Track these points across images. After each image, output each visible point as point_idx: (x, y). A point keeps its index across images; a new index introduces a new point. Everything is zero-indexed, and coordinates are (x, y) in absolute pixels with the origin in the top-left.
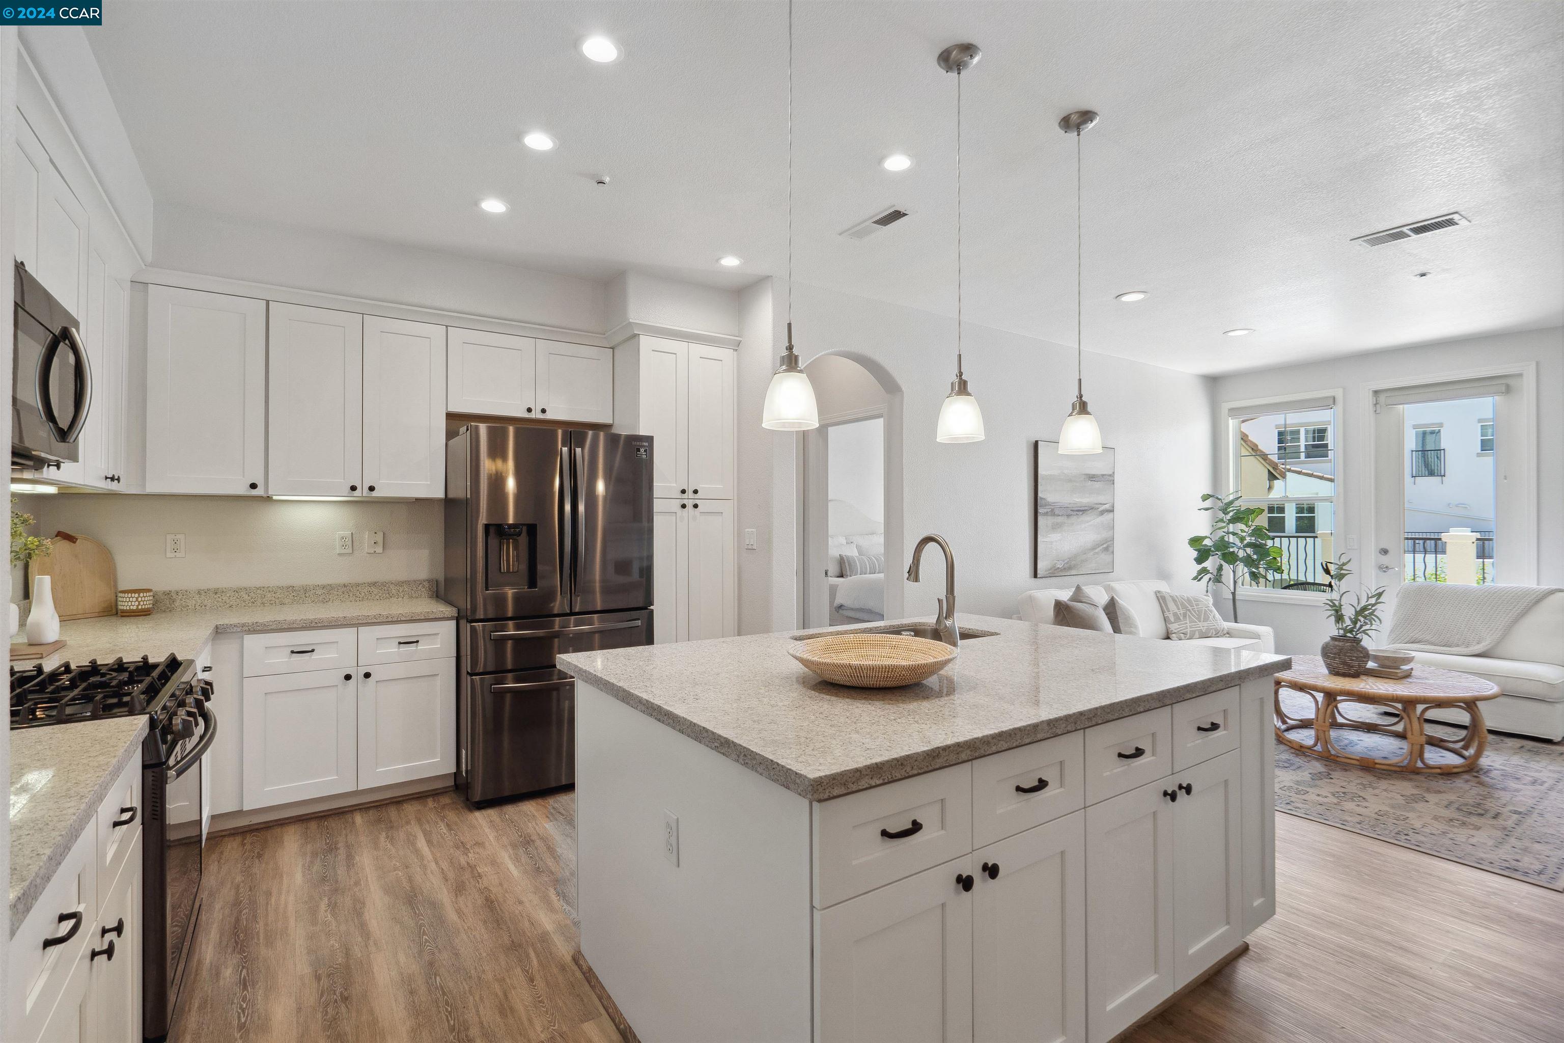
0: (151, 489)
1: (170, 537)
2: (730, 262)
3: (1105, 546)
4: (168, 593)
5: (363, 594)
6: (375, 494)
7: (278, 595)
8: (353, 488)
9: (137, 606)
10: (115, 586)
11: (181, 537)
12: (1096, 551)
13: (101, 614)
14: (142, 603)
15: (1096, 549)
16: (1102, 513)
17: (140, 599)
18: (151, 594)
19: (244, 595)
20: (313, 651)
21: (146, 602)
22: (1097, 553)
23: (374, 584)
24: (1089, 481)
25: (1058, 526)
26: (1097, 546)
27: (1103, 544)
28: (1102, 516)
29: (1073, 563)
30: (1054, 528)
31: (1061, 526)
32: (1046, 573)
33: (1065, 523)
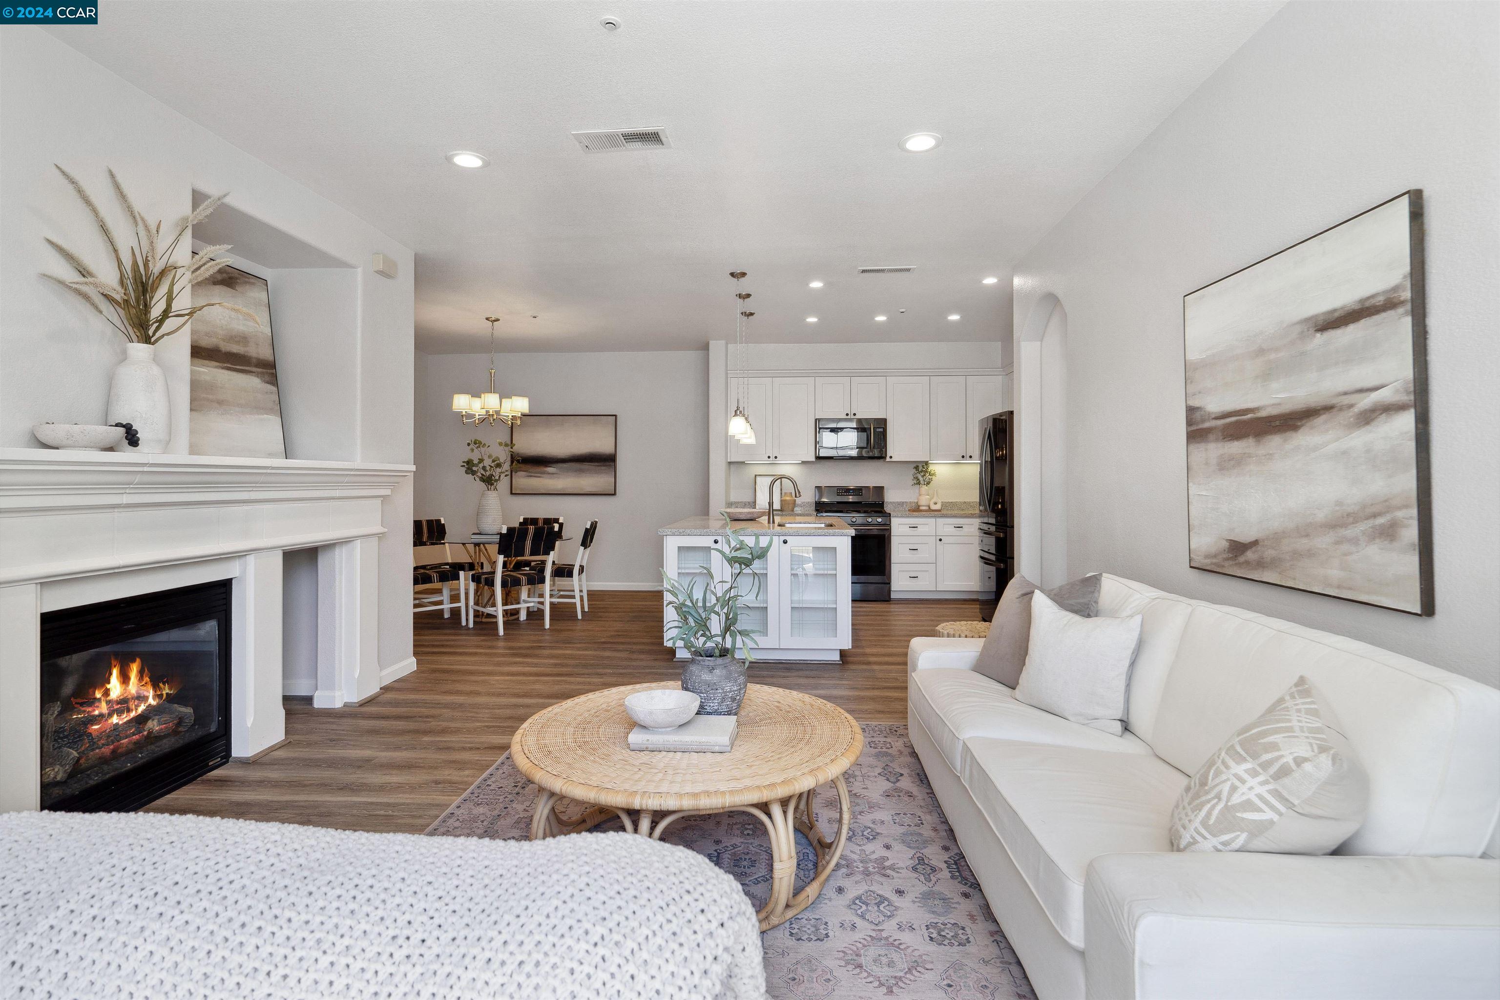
3: (1380, 521)
12: (1349, 532)
15: (1344, 525)
16: (1368, 417)
22: (1355, 541)
24: (1318, 335)
25: (1232, 463)
26: (1351, 519)
27: (1375, 516)
28: (1368, 427)
29: (1269, 553)
30: (1222, 466)
31: (1239, 461)
32: (1206, 561)
33: (1249, 456)
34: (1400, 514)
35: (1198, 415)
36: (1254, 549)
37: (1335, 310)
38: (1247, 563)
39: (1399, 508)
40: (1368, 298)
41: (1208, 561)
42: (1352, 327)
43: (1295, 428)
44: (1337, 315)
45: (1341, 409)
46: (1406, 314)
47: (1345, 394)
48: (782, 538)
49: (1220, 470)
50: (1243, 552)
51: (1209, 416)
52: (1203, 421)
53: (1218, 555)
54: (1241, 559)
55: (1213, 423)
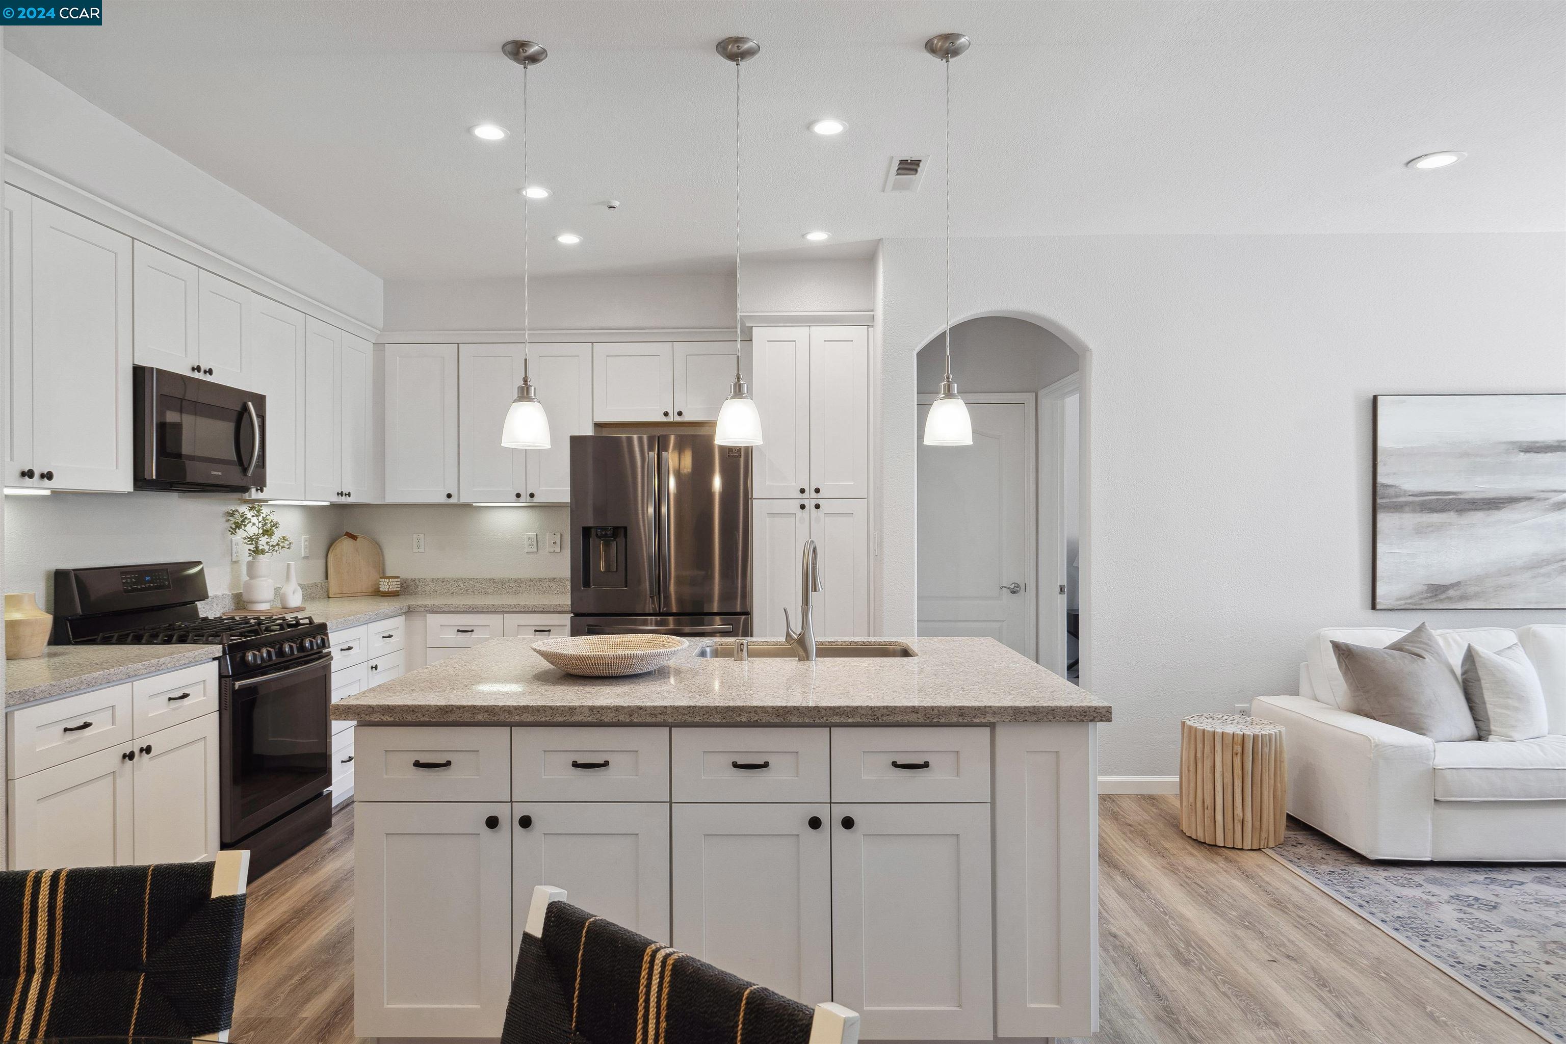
0: (389, 500)
1: (415, 536)
2: (817, 237)
3: (1564, 563)
4: (414, 580)
5: (545, 588)
6: (535, 499)
7: (483, 586)
8: (518, 496)
9: (388, 589)
10: (384, 572)
11: (422, 536)
12: (1542, 570)
13: (373, 594)
14: (391, 587)
15: (1539, 568)
16: (1558, 507)
17: (390, 584)
18: (399, 580)
19: (461, 585)
20: (472, 631)
21: (394, 586)
22: (1544, 575)
23: (554, 579)
24: (1520, 454)
25: (1430, 529)
26: (1544, 563)
30: (1420, 531)
31: (1438, 528)
32: (1399, 603)
33: (1450, 524)
35: (1391, 491)
36: (1455, 588)
37: (1534, 442)
42: (1549, 455)
43: (1498, 508)
44: (1535, 445)
45: (1539, 500)
47: (1540, 491)
49: (1416, 533)
50: (1444, 592)
51: (1405, 493)
52: (1397, 496)
53: (1414, 596)
54: (1443, 596)
55: (1411, 499)
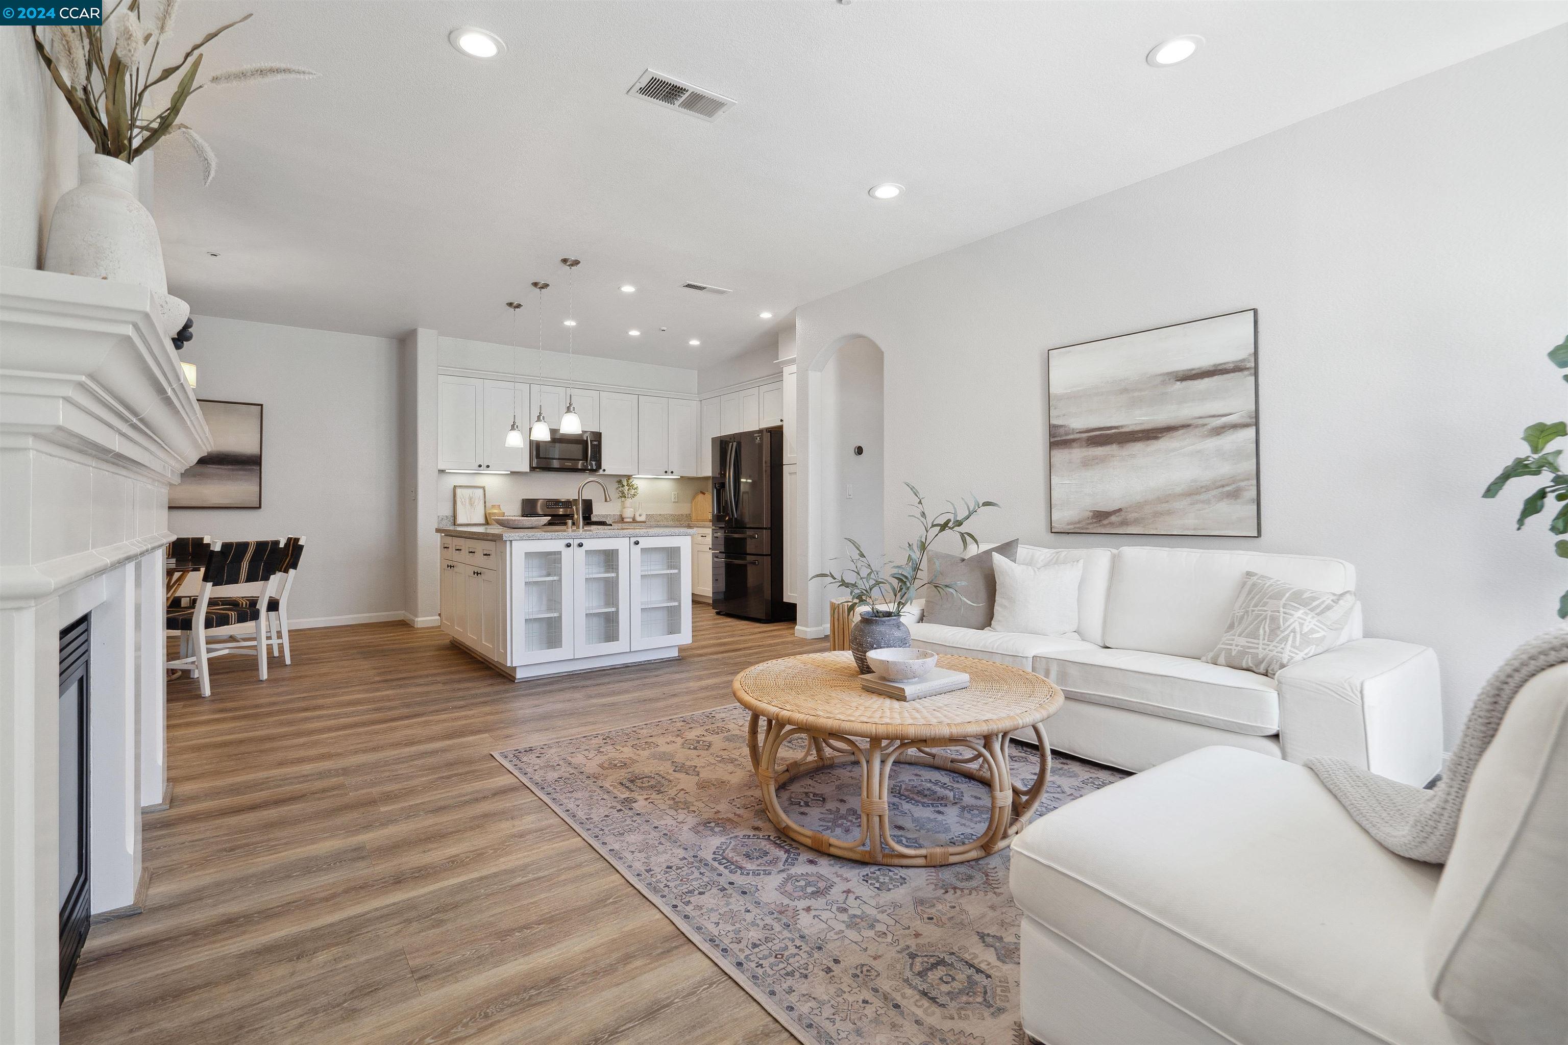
3: (1228, 489)
15: (1198, 495)
16: (1219, 431)
24: (1178, 383)
25: (1096, 461)
26: (1204, 490)
27: (1223, 486)
28: (1219, 437)
29: (1132, 516)
30: (1086, 464)
31: (1103, 460)
32: (1069, 527)
33: (1113, 456)
34: (1242, 484)
35: (1062, 430)
36: (1117, 514)
37: (1193, 369)
38: (1112, 524)
39: (1242, 481)
40: (1221, 364)
41: (1072, 526)
42: (1206, 380)
43: (1156, 438)
44: (1194, 372)
45: (1197, 426)
46: (1251, 375)
47: (1201, 418)
48: (633, 540)
49: (1083, 466)
50: (1107, 518)
51: (1073, 431)
52: (1067, 434)
53: (1082, 521)
54: (1105, 522)
55: (1078, 436)
